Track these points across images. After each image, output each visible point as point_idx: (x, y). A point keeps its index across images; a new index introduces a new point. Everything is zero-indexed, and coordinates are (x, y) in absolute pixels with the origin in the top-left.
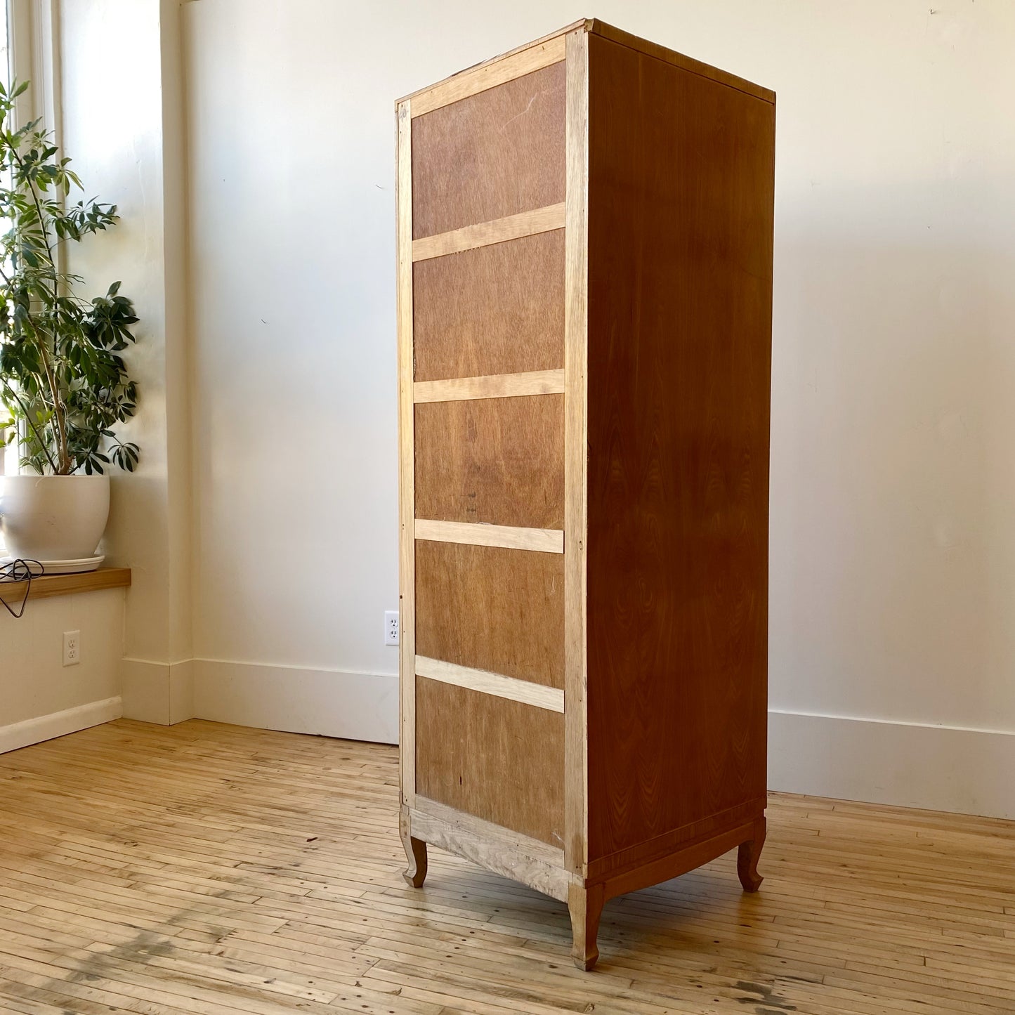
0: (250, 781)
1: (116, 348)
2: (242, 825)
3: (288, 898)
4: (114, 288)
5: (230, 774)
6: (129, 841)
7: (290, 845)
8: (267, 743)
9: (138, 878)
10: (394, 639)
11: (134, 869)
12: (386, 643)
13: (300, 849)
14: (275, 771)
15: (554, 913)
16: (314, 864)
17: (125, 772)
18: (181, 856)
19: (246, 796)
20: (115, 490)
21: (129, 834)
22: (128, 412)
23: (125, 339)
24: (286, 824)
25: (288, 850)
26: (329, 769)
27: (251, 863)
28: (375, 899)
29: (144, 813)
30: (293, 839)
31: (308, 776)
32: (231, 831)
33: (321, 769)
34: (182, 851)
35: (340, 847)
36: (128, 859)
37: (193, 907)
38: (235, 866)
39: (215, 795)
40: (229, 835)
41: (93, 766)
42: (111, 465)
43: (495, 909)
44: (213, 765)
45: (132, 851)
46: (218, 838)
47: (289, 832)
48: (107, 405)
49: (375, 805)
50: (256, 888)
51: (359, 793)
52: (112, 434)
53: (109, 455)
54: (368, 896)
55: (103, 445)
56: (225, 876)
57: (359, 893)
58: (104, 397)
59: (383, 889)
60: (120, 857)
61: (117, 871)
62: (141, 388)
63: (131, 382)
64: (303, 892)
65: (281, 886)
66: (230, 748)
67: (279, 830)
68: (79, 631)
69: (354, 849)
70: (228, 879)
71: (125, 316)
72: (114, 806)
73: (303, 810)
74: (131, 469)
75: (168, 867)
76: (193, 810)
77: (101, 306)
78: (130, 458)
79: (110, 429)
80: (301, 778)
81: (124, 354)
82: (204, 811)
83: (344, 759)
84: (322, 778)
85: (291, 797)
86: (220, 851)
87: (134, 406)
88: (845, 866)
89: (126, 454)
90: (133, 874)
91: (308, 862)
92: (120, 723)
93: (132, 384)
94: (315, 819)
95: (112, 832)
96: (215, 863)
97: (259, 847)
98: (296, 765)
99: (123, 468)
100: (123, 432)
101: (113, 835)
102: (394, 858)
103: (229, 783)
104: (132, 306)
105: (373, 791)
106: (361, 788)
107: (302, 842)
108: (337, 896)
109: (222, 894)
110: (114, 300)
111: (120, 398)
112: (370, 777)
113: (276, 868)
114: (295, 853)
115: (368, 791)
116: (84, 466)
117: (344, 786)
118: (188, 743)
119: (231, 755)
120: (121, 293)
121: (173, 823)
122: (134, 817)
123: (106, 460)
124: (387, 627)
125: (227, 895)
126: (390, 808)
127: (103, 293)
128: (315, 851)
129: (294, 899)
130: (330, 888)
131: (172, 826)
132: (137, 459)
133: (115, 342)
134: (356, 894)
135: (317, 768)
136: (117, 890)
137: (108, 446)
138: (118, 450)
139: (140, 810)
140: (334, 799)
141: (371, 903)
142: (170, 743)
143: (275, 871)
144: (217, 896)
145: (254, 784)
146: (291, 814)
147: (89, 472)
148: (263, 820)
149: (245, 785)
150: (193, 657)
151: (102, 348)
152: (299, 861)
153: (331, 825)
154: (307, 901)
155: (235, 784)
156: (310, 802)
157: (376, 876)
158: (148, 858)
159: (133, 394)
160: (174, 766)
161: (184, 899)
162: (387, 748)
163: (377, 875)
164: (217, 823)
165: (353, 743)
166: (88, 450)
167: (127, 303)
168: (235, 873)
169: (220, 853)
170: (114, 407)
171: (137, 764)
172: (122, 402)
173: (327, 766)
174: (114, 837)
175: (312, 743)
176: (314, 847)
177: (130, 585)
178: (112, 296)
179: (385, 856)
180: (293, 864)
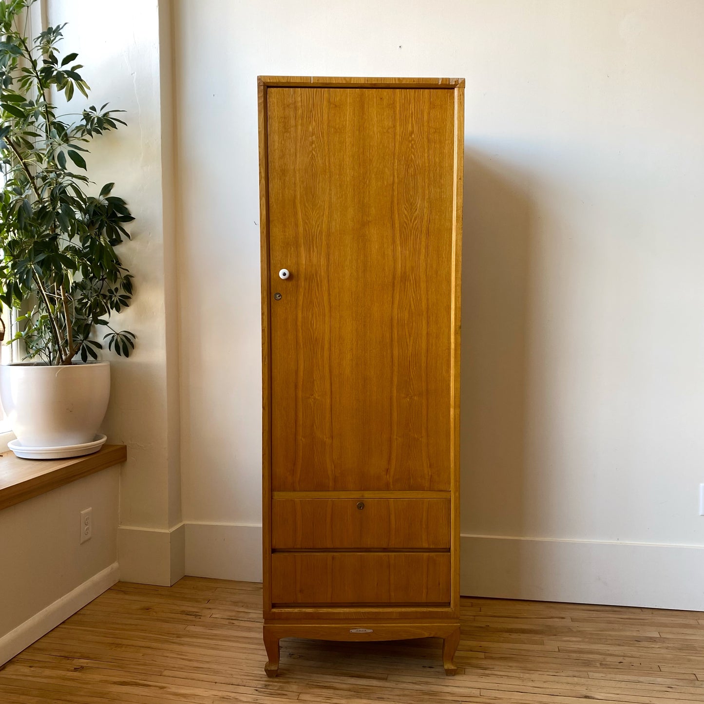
4: (107, 188)
20: (114, 373)
22: (121, 304)
23: (121, 235)
42: (107, 352)
52: (105, 323)
53: (104, 342)
55: (96, 333)
62: (136, 281)
63: (127, 275)
68: (91, 508)
71: (119, 215)
74: (127, 355)
77: (95, 205)
78: (126, 345)
79: (102, 318)
81: (119, 250)
87: (130, 297)
89: (123, 342)
92: (120, 587)
93: (128, 277)
99: (119, 354)
100: (117, 321)
104: (126, 206)
110: (107, 199)
111: (117, 290)
116: (80, 353)
120: (113, 193)
123: (99, 346)
127: (95, 193)
132: (133, 346)
137: (101, 335)
138: (113, 338)
147: (84, 358)
150: (181, 521)
159: (129, 286)
166: (81, 337)
167: (121, 203)
170: (110, 298)
172: (118, 294)
177: (126, 460)
178: (104, 197)
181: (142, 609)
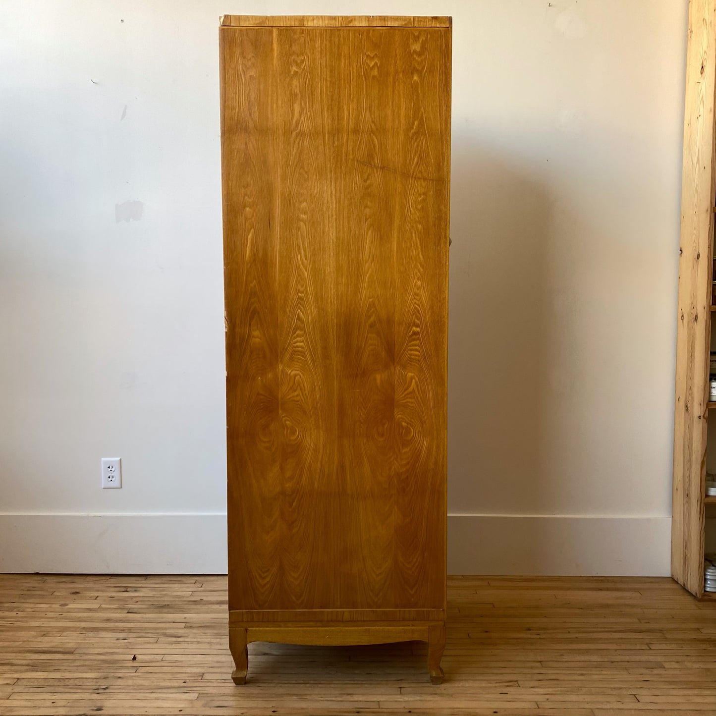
2: (15, 676)
7: (77, 689)
10: (111, 483)
12: (103, 487)
13: (91, 691)
14: (13, 614)
15: (358, 712)
24: (61, 668)
25: (81, 695)
26: (66, 605)
31: (50, 615)
32: (7, 684)
33: (57, 606)
35: (129, 682)
47: (68, 675)
49: (133, 635)
51: (109, 625)
67: (58, 675)
69: (144, 682)
73: (67, 650)
80: (44, 618)
83: (74, 593)
84: (65, 614)
85: (46, 639)
91: (108, 703)
94: (85, 657)
97: (48, 696)
98: (31, 605)
102: (185, 684)
106: (108, 620)
112: (110, 608)
114: (88, 696)
117: (92, 620)
124: (103, 474)
128: (107, 691)
135: (54, 606)
148: (33, 667)
156: (70, 640)
157: (182, 706)
162: (108, 578)
163: (183, 704)
173: (62, 602)
175: (33, 583)
176: (104, 687)
179: (176, 684)
180: (95, 708)
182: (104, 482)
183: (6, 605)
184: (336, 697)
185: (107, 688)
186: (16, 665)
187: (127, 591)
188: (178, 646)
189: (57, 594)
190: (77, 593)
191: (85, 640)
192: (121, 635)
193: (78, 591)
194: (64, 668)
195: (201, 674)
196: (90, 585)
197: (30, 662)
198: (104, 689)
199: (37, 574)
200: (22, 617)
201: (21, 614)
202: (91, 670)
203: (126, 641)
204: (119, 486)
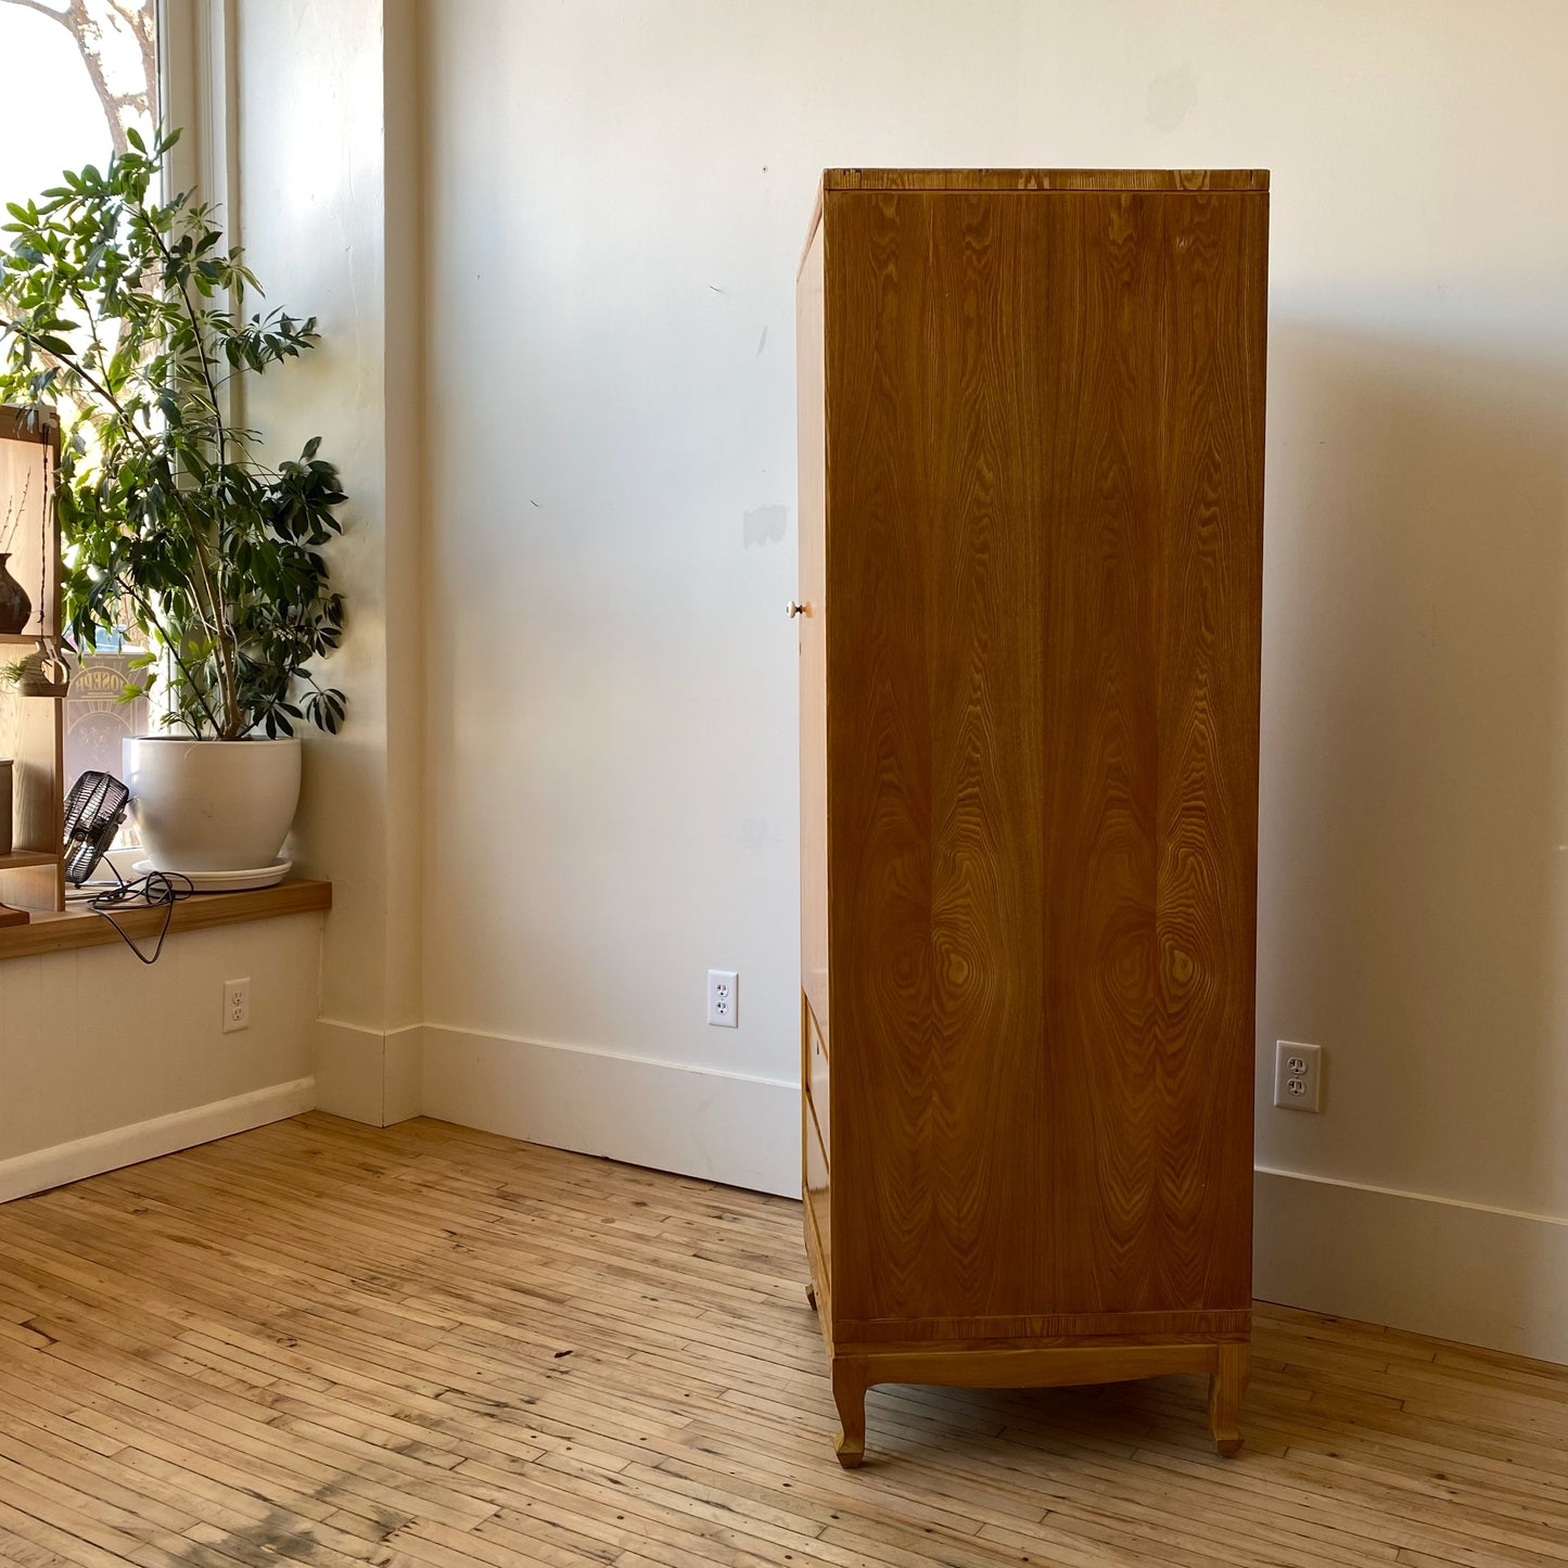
0: (485, 1237)
1: (312, 541)
2: (461, 1319)
3: (507, 1465)
4: (312, 447)
5: (459, 1221)
6: (285, 1337)
7: (528, 1361)
8: (524, 1167)
9: (285, 1406)
10: (721, 1015)
11: (283, 1390)
12: (709, 1021)
13: (541, 1370)
14: (527, 1219)
15: (928, 1531)
16: (559, 1402)
17: (299, 1209)
18: (358, 1370)
19: (474, 1263)
20: (308, 760)
21: (284, 1323)
22: (331, 641)
23: (325, 527)
24: (527, 1322)
25: (523, 1372)
26: (612, 1221)
27: (463, 1393)
28: (645, 1478)
29: (317, 1286)
30: (534, 1351)
31: (578, 1233)
32: (442, 1328)
33: (598, 1220)
34: (361, 1360)
35: (605, 1371)
36: (277, 1370)
37: (360, 1469)
38: (437, 1396)
39: (429, 1260)
40: (439, 1336)
41: (256, 1196)
42: (303, 722)
43: (832, 1512)
44: (435, 1203)
45: (286, 1355)
46: (420, 1340)
47: (530, 1336)
48: (299, 629)
49: (672, 1296)
50: (461, 1440)
51: (651, 1270)
52: (306, 674)
53: (302, 707)
54: (633, 1471)
55: (293, 690)
56: (417, 1412)
57: (618, 1464)
58: (296, 617)
59: (657, 1459)
60: (266, 1366)
61: (257, 1391)
62: (349, 604)
63: (335, 595)
64: (532, 1455)
65: (503, 1439)
66: (466, 1173)
67: (515, 1332)
68: (248, 979)
69: (627, 1378)
70: (423, 1420)
71: (327, 492)
72: (273, 1269)
73: (558, 1296)
74: (333, 730)
75: (336, 1389)
76: (392, 1286)
77: (291, 477)
78: (332, 712)
79: (302, 666)
80: (567, 1236)
81: (326, 551)
82: (408, 1288)
83: (638, 1204)
85: (545, 1271)
86: (419, 1366)
87: (339, 633)
88: (1441, 1477)
89: (326, 707)
90: (280, 1399)
91: (551, 1396)
92: (311, 1119)
93: (337, 599)
94: (576, 1315)
95: (262, 1317)
96: (407, 1388)
97: (480, 1362)
98: (563, 1211)
99: (321, 727)
100: (322, 672)
101: (263, 1324)
102: (685, 1399)
103: (454, 1237)
104: (338, 476)
105: (674, 1268)
106: (655, 1262)
107: (548, 1359)
108: (584, 1466)
109: (407, 1447)
110: (309, 465)
111: (319, 619)
112: (673, 1242)
113: (498, 1405)
114: (532, 1377)
115: (665, 1266)
116: (263, 722)
117: (631, 1255)
118: (407, 1162)
119: (465, 1186)
120: (321, 456)
121: (356, 1307)
122: (299, 1292)
123: (296, 713)
124: (711, 997)
125: (415, 1451)
126: (695, 1302)
127: (295, 455)
128: (565, 1377)
129: (516, 1467)
130: (577, 1452)
131: (354, 1312)
132: (342, 715)
133: (310, 533)
134: (614, 1464)
135: (593, 1219)
136: (251, 1427)
137: (302, 693)
138: (315, 699)
139: (311, 1280)
140: (610, 1279)
141: (636, 1484)
142: (376, 1158)
143: (497, 1410)
144: (399, 1450)
145: (492, 1243)
146: (540, 1303)
147: (272, 734)
148: (494, 1312)
149: (479, 1244)
150: (422, 1021)
151: (292, 540)
152: (536, 1395)
153: (599, 1330)
154: (535, 1471)
155: (463, 1241)
156: (571, 1281)
157: (652, 1432)
158: (308, 1371)
159: (337, 612)
160: (378, 1203)
161: (347, 1451)
162: (707, 1187)
163: (655, 1430)
164: (423, 1312)
165: (656, 1175)
166: (271, 698)
167: (330, 471)
168: (434, 1408)
169: (418, 1369)
170: (310, 633)
171: (320, 1195)
172: (320, 626)
173: (610, 1216)
174: (264, 1328)
175: (591, 1172)
176: (565, 1369)
177: (330, 907)
178: (308, 460)
179: (672, 1396)
180: (527, 1399)
181: (306, 1152)
182: (711, 1014)
183: (529, 1202)
184: (914, 1493)
185: (566, 1372)
186: (473, 1302)
187: (720, 1218)
188: (728, 1332)
189: (614, 1199)
190: (644, 1204)
191: (596, 1286)
192: (653, 1292)
193: (646, 1201)
194: (532, 1323)
195: (724, 1389)
196: (671, 1195)
197: (497, 1301)
198: (562, 1373)
199: (606, 1159)
200: (538, 1228)
201: (538, 1222)
202: (568, 1337)
203: (654, 1303)
204: (733, 1023)
